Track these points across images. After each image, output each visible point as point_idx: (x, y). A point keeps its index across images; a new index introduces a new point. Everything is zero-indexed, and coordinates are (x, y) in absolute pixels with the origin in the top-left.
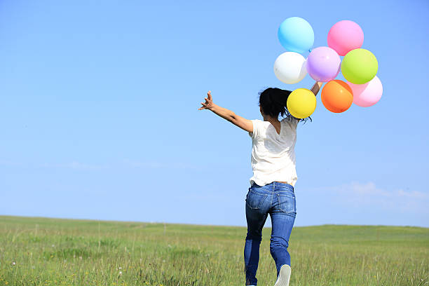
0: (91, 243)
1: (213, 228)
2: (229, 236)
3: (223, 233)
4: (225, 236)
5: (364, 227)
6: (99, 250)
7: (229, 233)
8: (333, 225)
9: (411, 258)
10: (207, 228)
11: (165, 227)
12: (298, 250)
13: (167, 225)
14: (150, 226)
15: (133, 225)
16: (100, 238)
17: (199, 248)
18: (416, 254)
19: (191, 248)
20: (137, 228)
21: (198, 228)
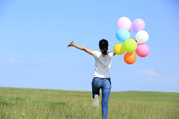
0: (10, 99)
1: (74, 92)
2: (81, 96)
3: (78, 94)
4: (79, 96)
5: (149, 92)
6: (14, 102)
7: (81, 94)
8: (133, 91)
9: (172, 108)
10: (70, 92)
11: (49, 91)
12: (115, 103)
13: (50, 90)
14: (41, 90)
15: (33, 90)
16: (15, 96)
17: (65, 102)
18: (175, 106)
19: (61, 101)
20: (35, 91)
21: (65, 92)
